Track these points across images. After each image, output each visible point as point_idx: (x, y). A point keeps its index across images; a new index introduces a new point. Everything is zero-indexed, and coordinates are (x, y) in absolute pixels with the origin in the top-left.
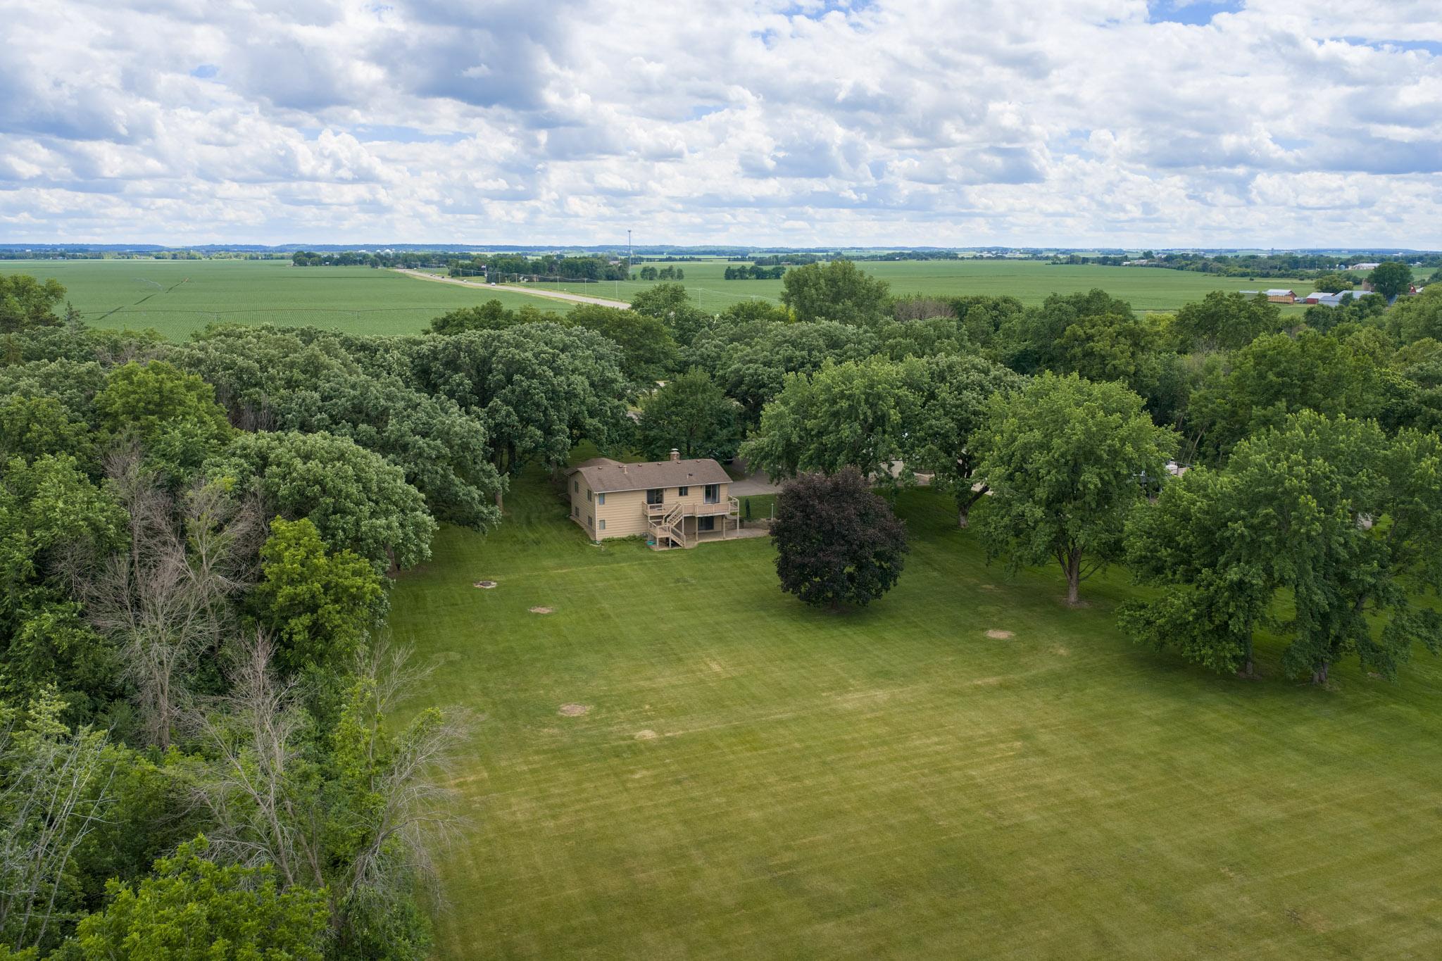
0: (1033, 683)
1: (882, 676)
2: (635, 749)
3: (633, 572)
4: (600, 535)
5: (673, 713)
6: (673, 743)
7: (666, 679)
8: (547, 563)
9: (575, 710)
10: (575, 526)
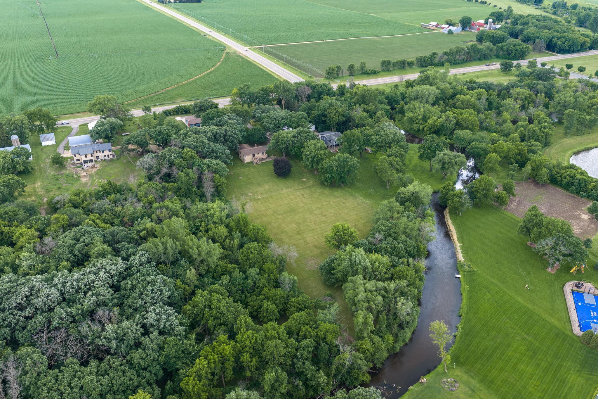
0: (306, 188)
1: (288, 187)
2: (259, 199)
3: (252, 170)
4: (245, 162)
5: (262, 194)
6: (263, 198)
7: (260, 189)
8: (239, 168)
9: (250, 194)
10: (241, 160)
